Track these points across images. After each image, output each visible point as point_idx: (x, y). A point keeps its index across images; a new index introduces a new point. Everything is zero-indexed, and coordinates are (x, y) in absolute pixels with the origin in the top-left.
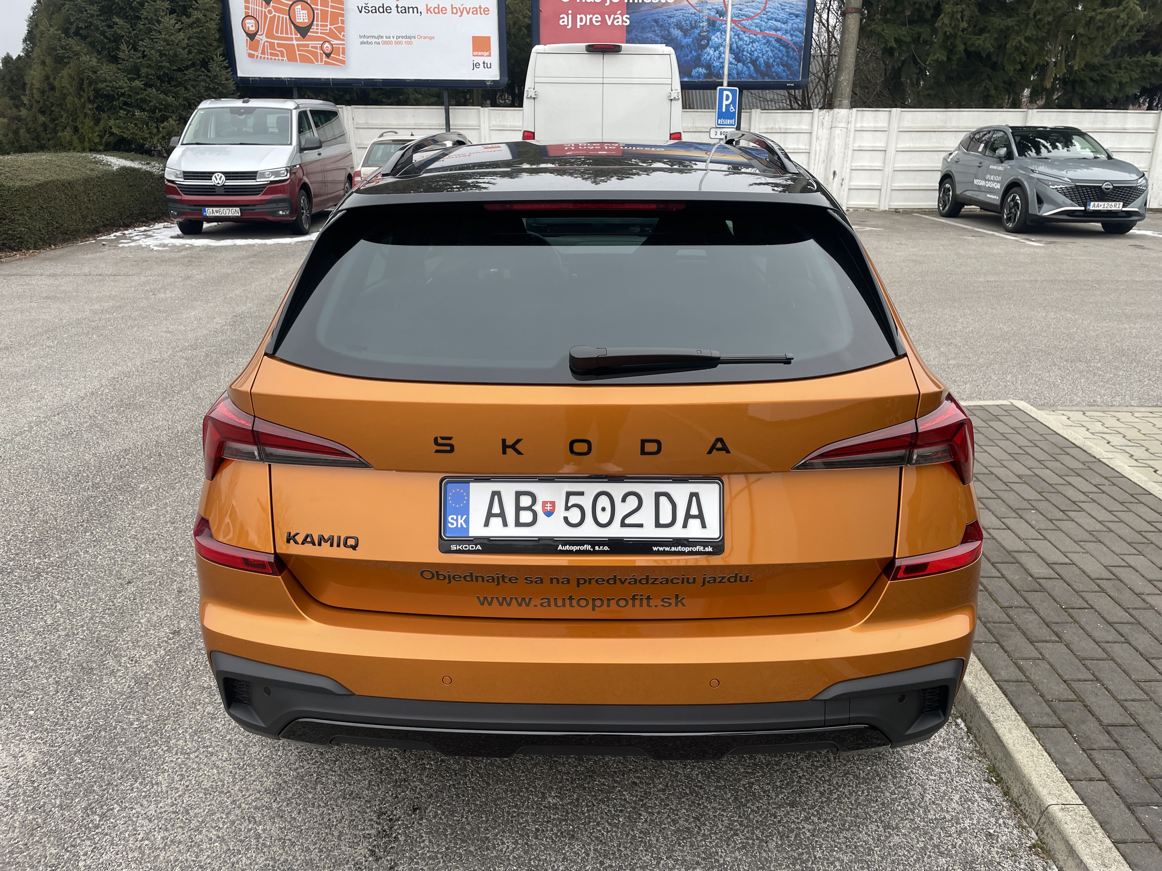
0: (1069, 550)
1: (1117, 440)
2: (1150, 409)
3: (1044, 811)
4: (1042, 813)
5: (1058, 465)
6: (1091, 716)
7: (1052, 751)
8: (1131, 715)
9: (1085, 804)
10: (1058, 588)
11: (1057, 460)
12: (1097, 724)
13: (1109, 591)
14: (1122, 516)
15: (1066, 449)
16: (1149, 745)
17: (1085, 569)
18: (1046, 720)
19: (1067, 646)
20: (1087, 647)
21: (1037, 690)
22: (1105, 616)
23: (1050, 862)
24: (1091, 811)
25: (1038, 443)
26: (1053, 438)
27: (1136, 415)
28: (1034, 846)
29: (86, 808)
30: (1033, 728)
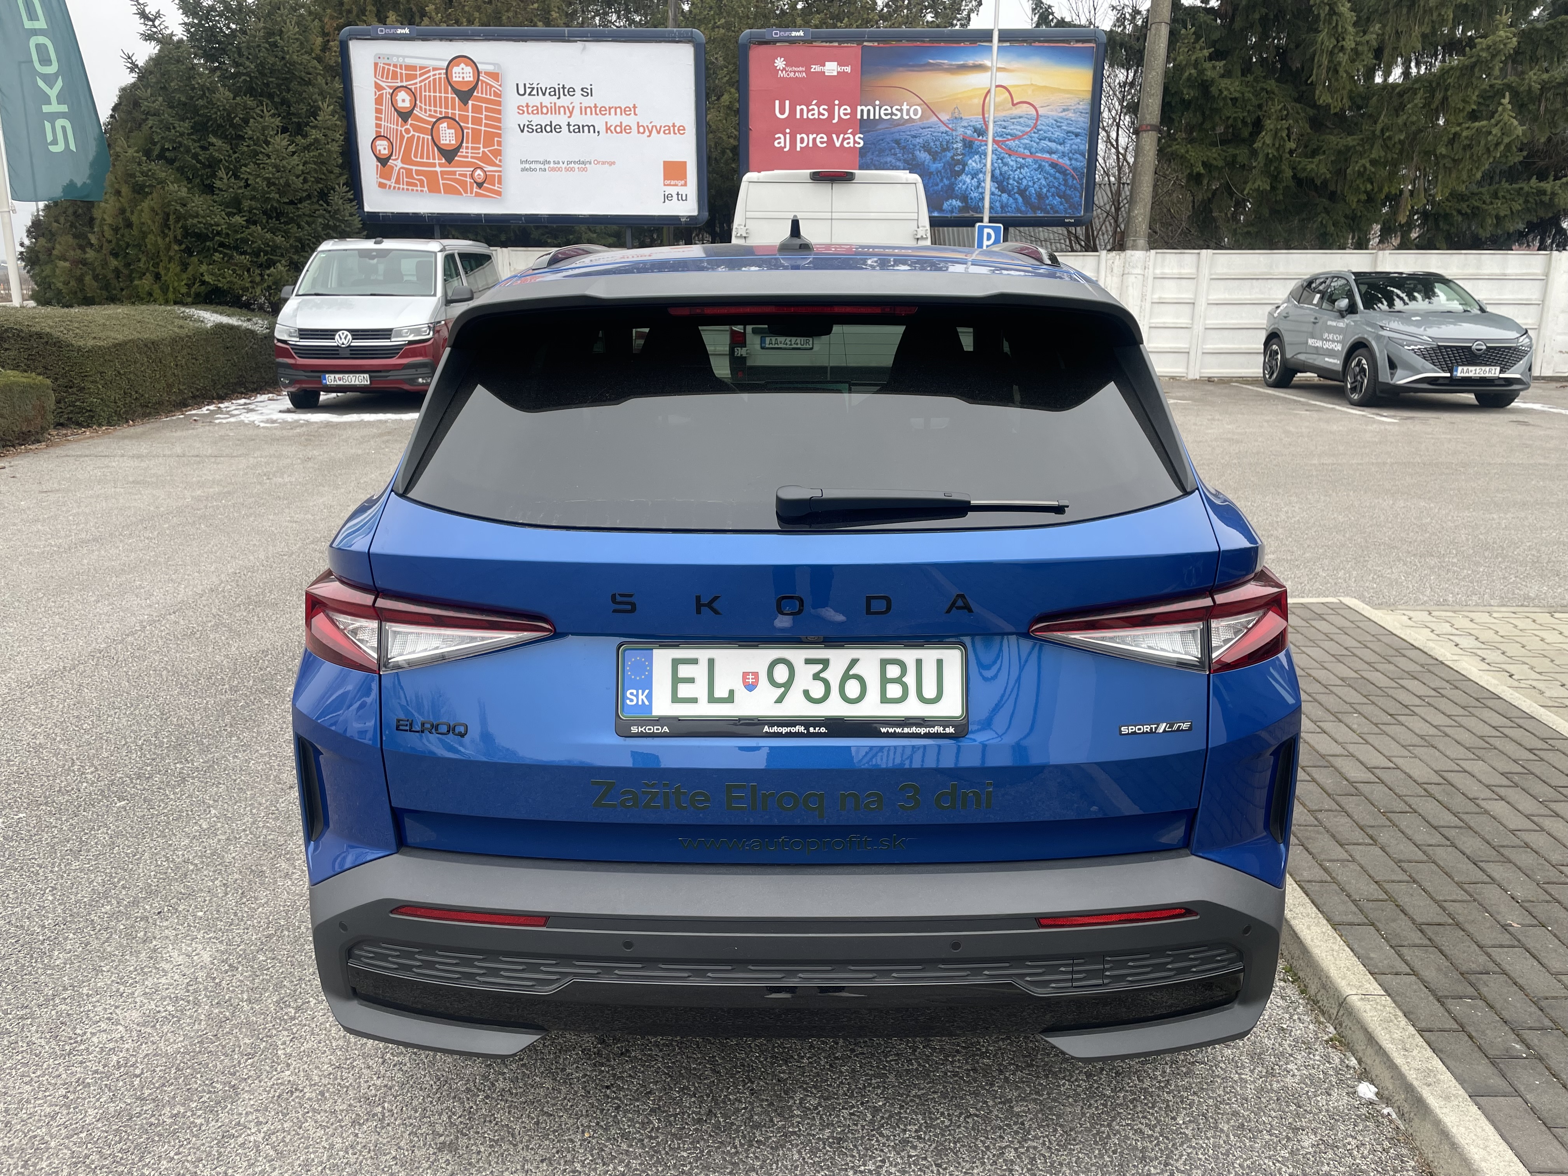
0: (1395, 754)
1: (1466, 642)
2: (1512, 609)
3: (1342, 1003)
4: (1340, 1005)
5: (1392, 667)
6: (1403, 915)
7: (1355, 946)
8: (1449, 915)
9: (1389, 995)
10: (1378, 793)
11: (1390, 662)
12: (1410, 923)
13: (1437, 796)
14: (1463, 721)
15: (1403, 651)
16: (1468, 944)
17: (1411, 773)
18: (1350, 918)
19: (1383, 849)
20: (1407, 850)
21: (1343, 890)
22: (1430, 820)
23: (1349, 1054)
24: (1395, 1002)
25: (1369, 645)
26: (1387, 639)
27: (1495, 615)
28: (1331, 1040)
29: (278, 1002)
30: (1335, 926)
